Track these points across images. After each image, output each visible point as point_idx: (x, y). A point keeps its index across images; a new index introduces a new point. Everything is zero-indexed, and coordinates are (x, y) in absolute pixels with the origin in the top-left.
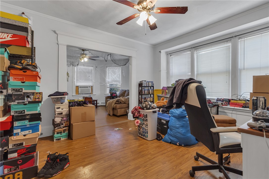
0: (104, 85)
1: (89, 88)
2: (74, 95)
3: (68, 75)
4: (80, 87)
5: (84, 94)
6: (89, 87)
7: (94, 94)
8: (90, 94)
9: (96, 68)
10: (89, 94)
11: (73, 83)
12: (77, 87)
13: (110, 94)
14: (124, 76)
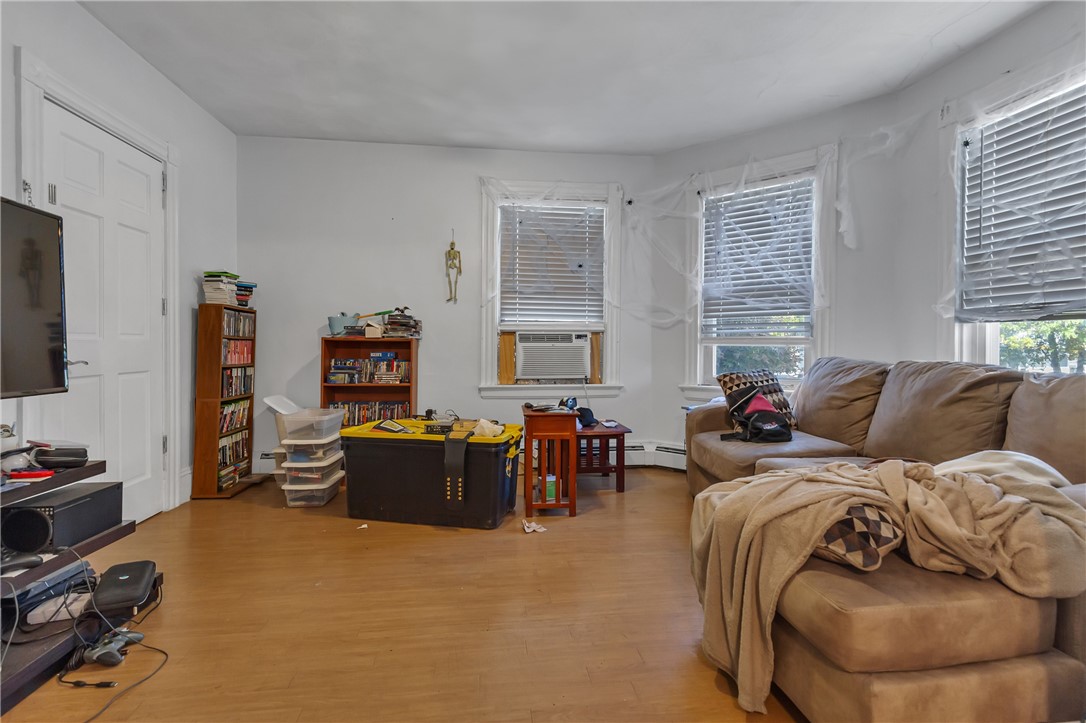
0: (682, 322)
1: (576, 343)
2: (489, 385)
3: (456, 262)
4: (525, 338)
5: (549, 381)
6: (579, 337)
7: (609, 381)
8: (586, 380)
9: (629, 208)
10: (579, 381)
11: (484, 309)
12: (507, 334)
13: (729, 397)
14: (850, 241)
